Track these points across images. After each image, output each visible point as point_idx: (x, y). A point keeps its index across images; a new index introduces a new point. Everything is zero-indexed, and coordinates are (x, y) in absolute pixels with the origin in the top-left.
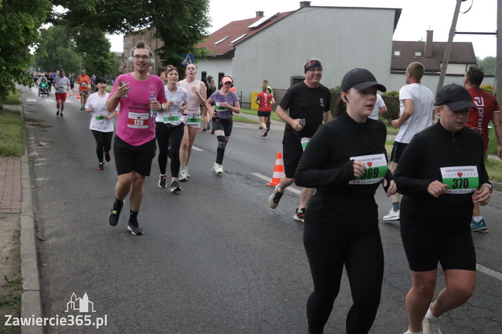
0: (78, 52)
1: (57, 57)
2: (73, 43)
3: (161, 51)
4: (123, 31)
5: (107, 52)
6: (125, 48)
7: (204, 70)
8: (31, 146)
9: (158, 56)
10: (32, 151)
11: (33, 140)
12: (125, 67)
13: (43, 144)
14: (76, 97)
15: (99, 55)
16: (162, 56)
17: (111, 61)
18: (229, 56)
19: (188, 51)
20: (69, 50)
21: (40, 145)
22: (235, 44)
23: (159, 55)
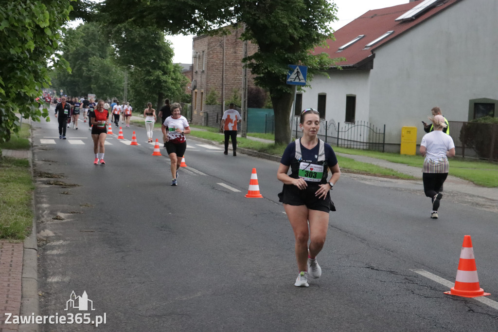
0: (122, 64)
1: (90, 72)
2: (114, 49)
3: (254, 61)
4: (193, 30)
5: (167, 63)
6: (195, 57)
7: (321, 91)
8: (43, 219)
9: (247, 69)
10: (44, 229)
11: (46, 208)
12: (195, 88)
13: (62, 215)
14: (116, 136)
15: (154, 69)
16: (255, 69)
17: (172, 79)
18: (363, 67)
19: (298, 61)
20: (108, 61)
21: (57, 218)
22: (374, 47)
23: (250, 68)
